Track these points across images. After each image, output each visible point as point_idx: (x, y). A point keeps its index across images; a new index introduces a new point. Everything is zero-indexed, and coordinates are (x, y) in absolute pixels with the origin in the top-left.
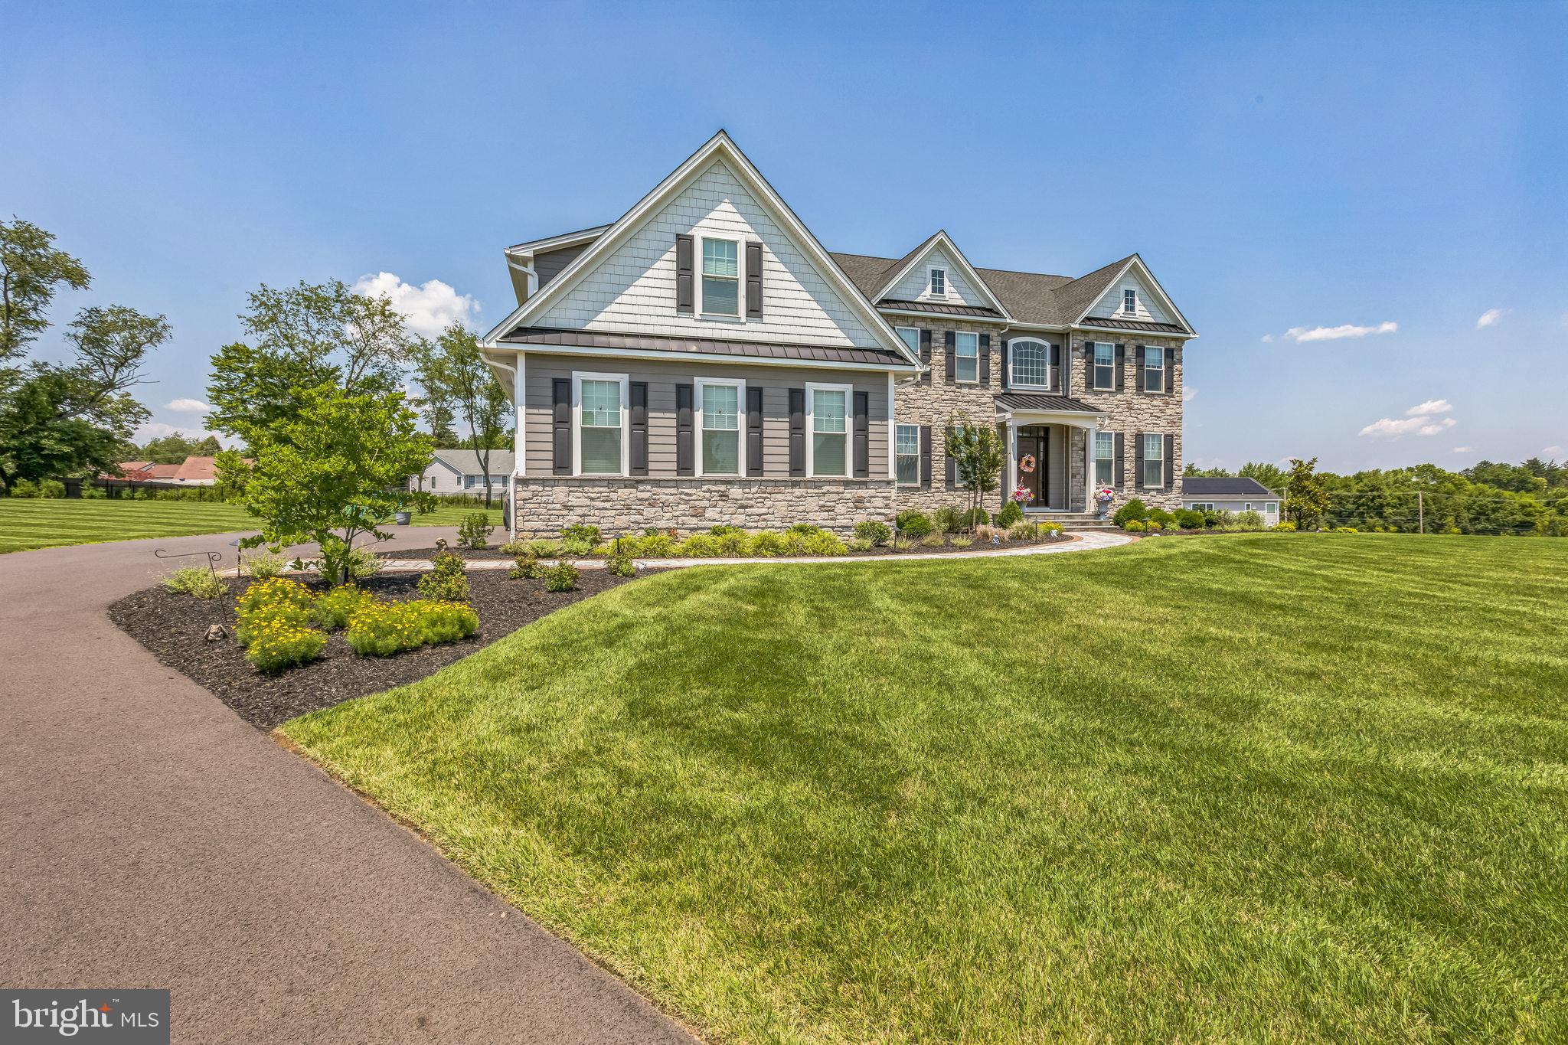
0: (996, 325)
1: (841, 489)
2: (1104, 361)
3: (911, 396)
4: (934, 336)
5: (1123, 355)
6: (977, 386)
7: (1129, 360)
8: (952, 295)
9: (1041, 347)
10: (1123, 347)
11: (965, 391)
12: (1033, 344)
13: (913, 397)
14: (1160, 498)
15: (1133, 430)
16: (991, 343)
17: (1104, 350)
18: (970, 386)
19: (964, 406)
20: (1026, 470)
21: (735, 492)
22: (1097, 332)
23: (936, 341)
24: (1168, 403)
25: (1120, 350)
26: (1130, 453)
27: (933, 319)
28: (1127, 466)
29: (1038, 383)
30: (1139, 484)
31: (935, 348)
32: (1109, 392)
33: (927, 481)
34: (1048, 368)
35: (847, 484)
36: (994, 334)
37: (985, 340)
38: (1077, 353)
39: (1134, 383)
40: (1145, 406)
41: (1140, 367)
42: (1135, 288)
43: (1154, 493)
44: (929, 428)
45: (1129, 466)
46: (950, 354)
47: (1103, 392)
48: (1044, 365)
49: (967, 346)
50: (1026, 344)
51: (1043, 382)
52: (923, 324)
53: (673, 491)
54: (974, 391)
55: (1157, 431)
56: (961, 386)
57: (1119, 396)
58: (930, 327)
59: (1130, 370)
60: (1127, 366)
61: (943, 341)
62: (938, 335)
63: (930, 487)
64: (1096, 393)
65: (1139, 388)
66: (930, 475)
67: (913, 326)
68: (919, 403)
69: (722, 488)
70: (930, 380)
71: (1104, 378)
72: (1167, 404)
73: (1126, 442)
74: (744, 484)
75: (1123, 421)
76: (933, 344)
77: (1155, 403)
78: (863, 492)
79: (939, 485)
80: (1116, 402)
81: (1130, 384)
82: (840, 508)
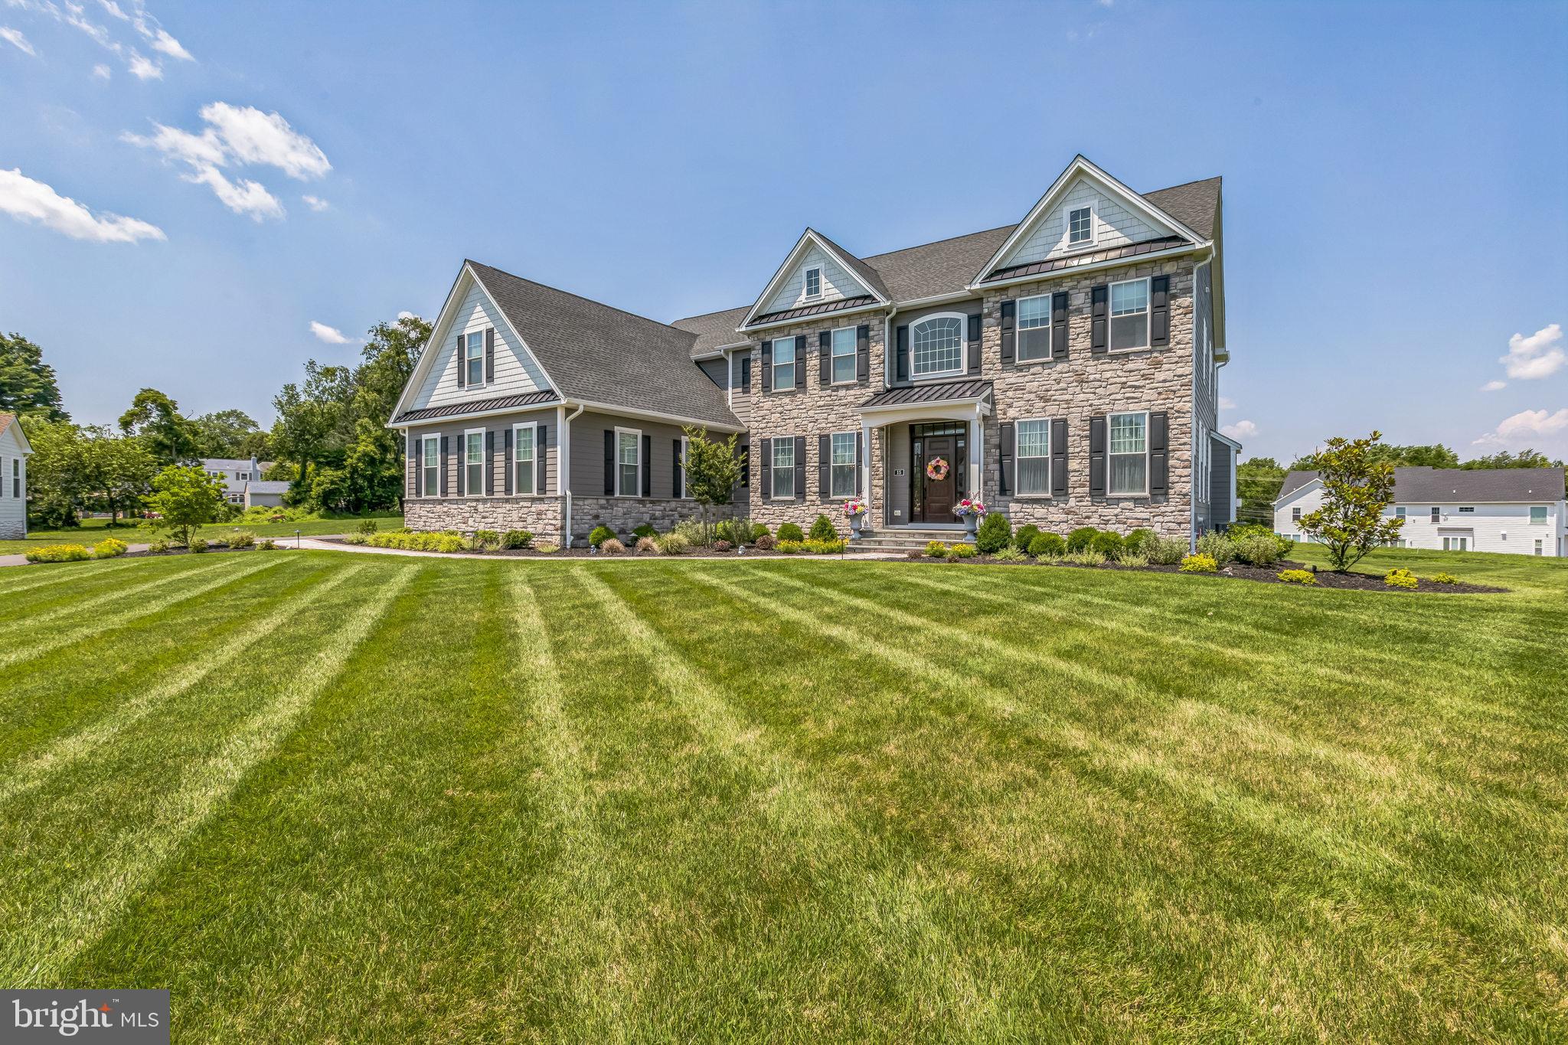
0: (876, 312)
1: (529, 504)
2: (1034, 322)
3: (786, 408)
4: (809, 340)
5: (1065, 306)
6: (855, 385)
7: (1079, 311)
8: (829, 291)
9: (956, 322)
10: (1065, 295)
11: (842, 393)
12: (943, 321)
13: (789, 407)
14: (1141, 513)
15: (1087, 412)
16: (871, 333)
17: (1034, 308)
18: (847, 387)
19: (842, 410)
20: (933, 476)
21: (480, 507)
22: (1020, 285)
23: (811, 345)
24: (1160, 363)
25: (1061, 302)
26: (1079, 446)
27: (808, 323)
28: (1073, 465)
29: (949, 366)
30: (1097, 489)
31: (811, 352)
32: (1043, 364)
33: (801, 493)
34: (964, 346)
35: (533, 500)
36: (874, 322)
37: (863, 332)
38: (991, 320)
39: (1088, 343)
40: (1108, 375)
41: (1099, 317)
42: (1093, 204)
43: (1131, 505)
44: (804, 438)
45: (1078, 465)
46: (824, 355)
47: (1030, 366)
48: (958, 343)
49: (844, 342)
50: (932, 323)
51: (958, 364)
52: (798, 332)
53: (455, 506)
54: (852, 392)
55: (1134, 409)
56: (838, 388)
57: (1060, 367)
58: (805, 332)
59: (1080, 326)
60: (1074, 321)
61: (818, 343)
62: (813, 339)
63: (805, 500)
64: (1020, 369)
65: (1098, 347)
66: (805, 488)
67: (789, 335)
68: (794, 413)
69: (474, 504)
70: (805, 387)
71: (1034, 343)
72: (1157, 365)
73: (1071, 431)
74: (485, 501)
75: (1067, 402)
76: (808, 350)
77: (1130, 366)
78: (543, 507)
79: (814, 498)
80: (1055, 376)
81: (1079, 346)
82: (530, 520)
